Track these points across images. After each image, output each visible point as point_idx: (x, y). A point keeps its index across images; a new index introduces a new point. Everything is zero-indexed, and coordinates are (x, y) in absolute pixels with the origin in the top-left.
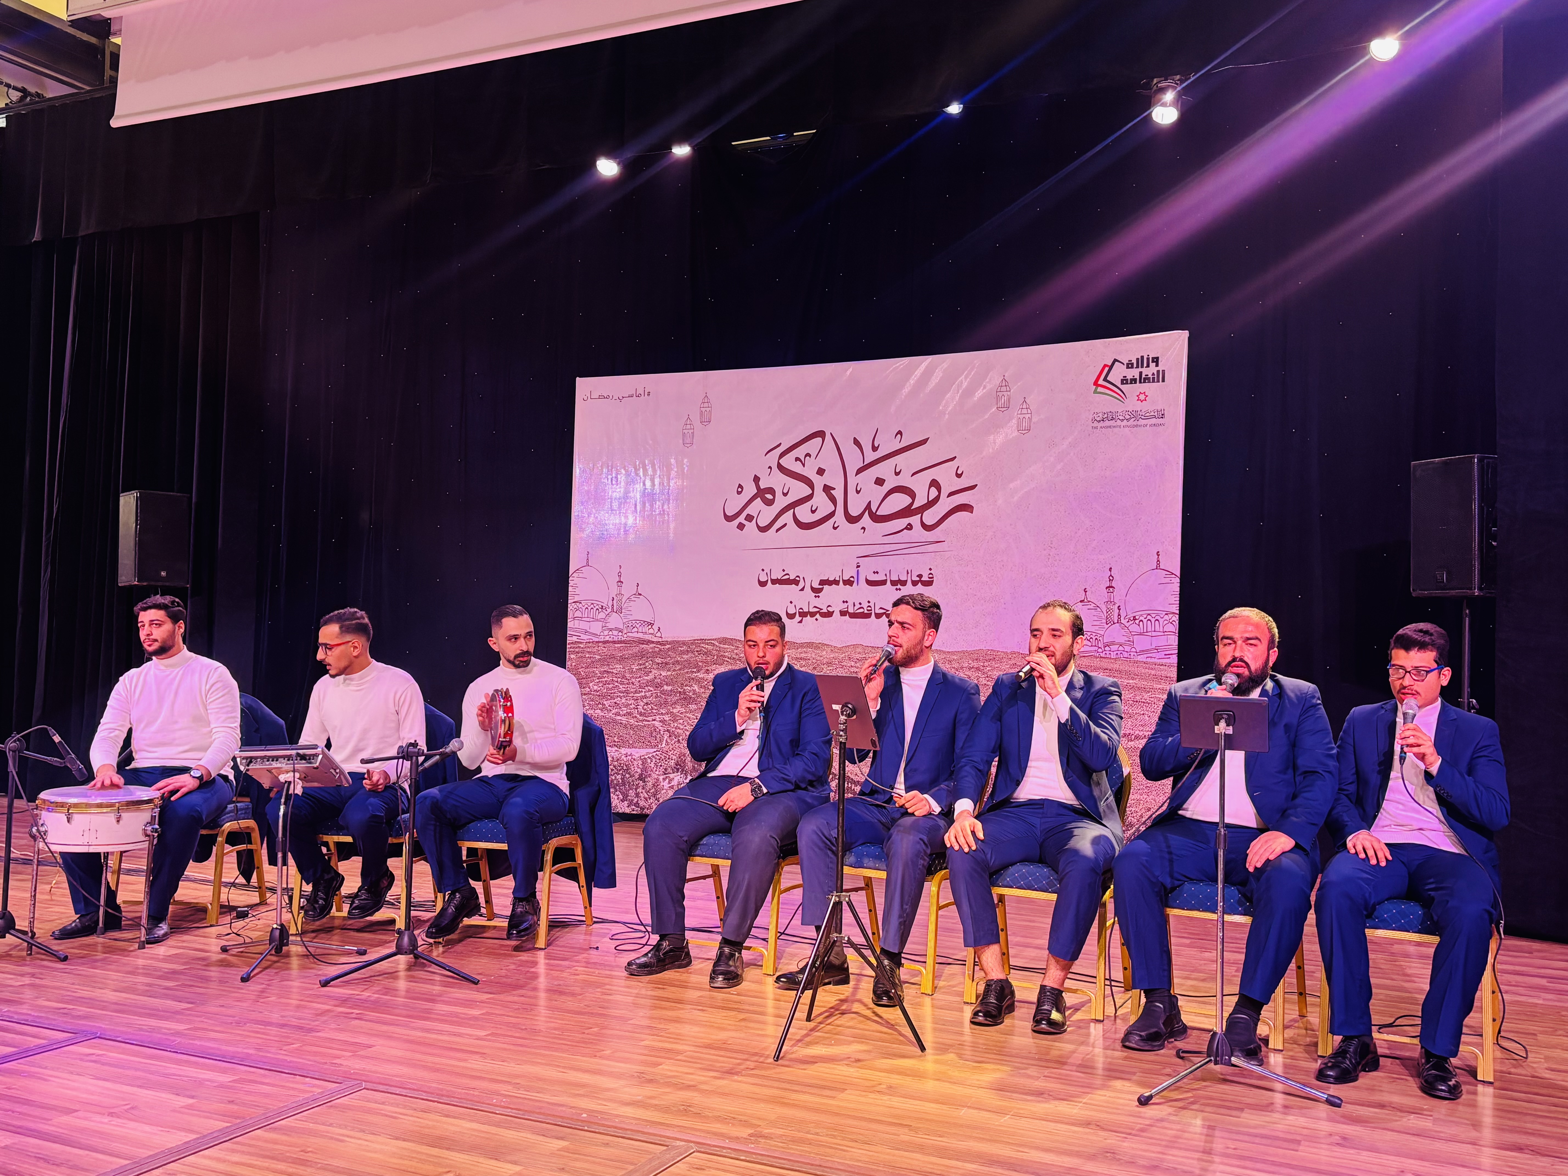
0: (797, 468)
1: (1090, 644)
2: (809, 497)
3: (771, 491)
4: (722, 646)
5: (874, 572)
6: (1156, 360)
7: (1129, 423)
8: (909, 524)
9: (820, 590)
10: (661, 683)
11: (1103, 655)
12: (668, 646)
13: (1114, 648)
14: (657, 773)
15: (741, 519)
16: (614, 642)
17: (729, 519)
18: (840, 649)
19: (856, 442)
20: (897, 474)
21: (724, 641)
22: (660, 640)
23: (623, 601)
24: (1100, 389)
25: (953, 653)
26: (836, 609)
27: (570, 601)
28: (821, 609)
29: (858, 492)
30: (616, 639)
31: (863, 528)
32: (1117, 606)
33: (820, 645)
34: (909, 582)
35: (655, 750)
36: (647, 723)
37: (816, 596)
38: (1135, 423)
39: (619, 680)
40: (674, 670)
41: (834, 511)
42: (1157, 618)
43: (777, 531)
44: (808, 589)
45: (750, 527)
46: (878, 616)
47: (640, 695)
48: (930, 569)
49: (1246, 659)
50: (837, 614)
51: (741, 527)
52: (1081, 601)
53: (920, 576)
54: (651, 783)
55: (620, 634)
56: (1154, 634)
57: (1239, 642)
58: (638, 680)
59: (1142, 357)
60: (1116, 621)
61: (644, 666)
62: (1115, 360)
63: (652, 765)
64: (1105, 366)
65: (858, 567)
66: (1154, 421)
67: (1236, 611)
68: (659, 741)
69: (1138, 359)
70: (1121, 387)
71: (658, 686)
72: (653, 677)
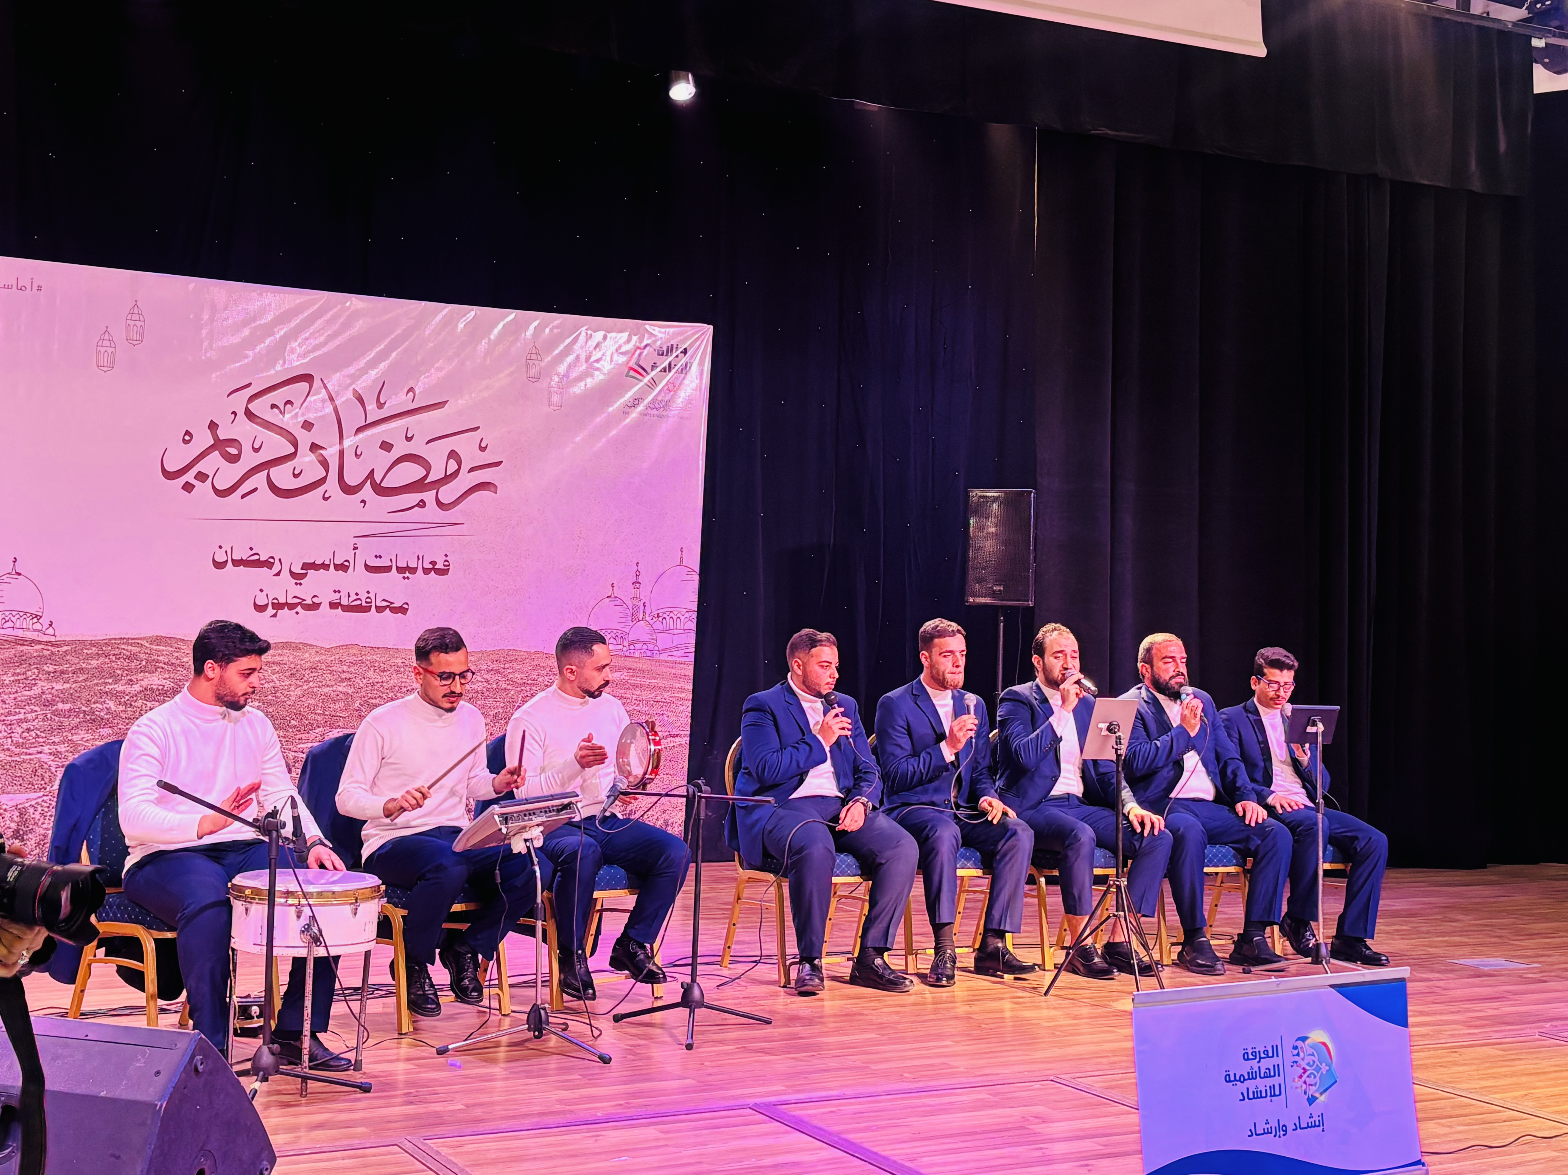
0: (272, 416)
2: (292, 456)
3: (232, 442)
4: (154, 647)
5: (376, 557)
6: (684, 351)
7: (657, 412)
8: (422, 501)
9: (303, 576)
10: (54, 700)
11: (627, 654)
12: (65, 648)
13: (638, 646)
15: (189, 477)
17: (169, 475)
18: (328, 650)
19: (356, 394)
20: (409, 439)
21: (159, 640)
22: (52, 639)
24: (630, 373)
26: (325, 600)
28: (304, 600)
29: (357, 456)
31: (363, 502)
32: (642, 602)
33: (301, 646)
34: (420, 570)
35: (41, 794)
36: (28, 757)
37: (296, 584)
38: (665, 413)
40: (75, 682)
41: (326, 477)
42: (679, 615)
43: (243, 496)
44: (285, 573)
45: (203, 489)
46: (380, 609)
47: (17, 717)
48: (446, 556)
50: (325, 607)
51: (188, 487)
52: (606, 597)
53: (434, 563)
56: (676, 632)
58: (12, 696)
60: (641, 618)
61: (24, 676)
62: (647, 345)
64: (638, 348)
65: (355, 548)
69: (668, 347)
70: (651, 373)
72: (40, 691)
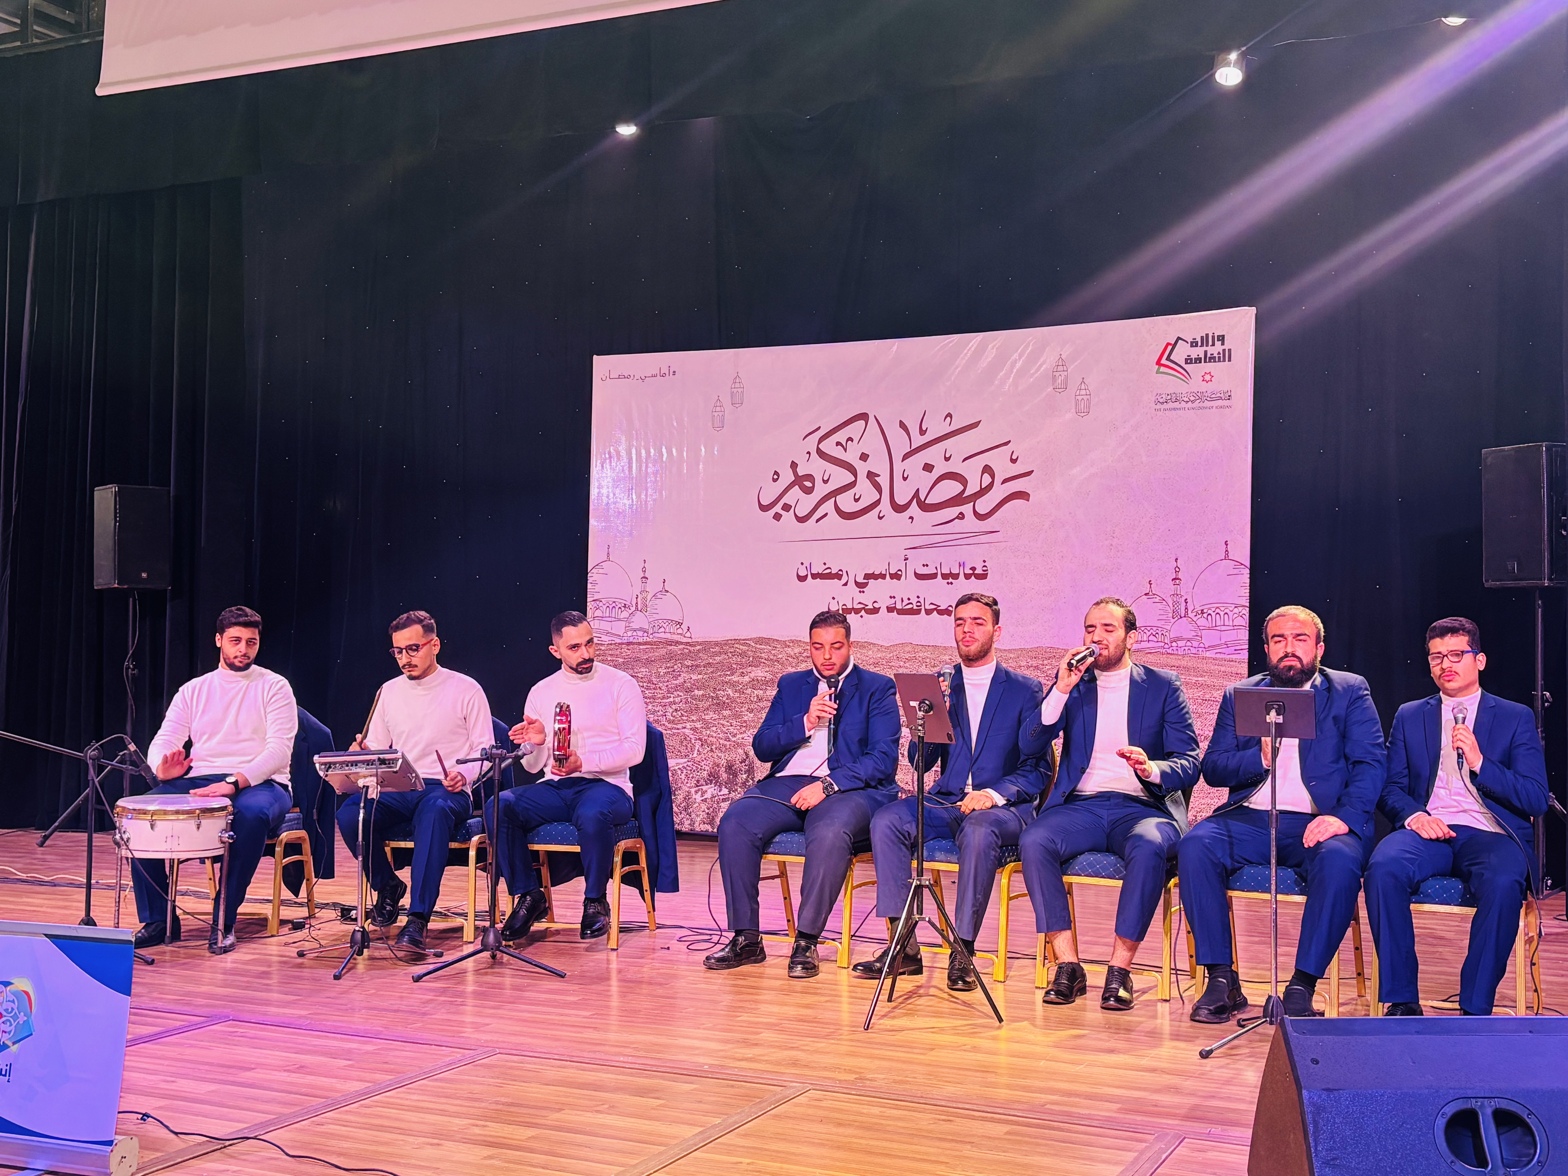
0: (838, 453)
1: (1155, 640)
2: (852, 485)
3: (810, 477)
4: (758, 646)
5: (924, 565)
6: (1222, 339)
7: (1194, 405)
8: (961, 513)
9: (866, 584)
10: (692, 688)
11: (1170, 651)
12: (698, 647)
13: (1180, 643)
14: (688, 785)
15: (778, 508)
16: (640, 644)
17: (764, 508)
18: (886, 648)
19: (902, 425)
20: (947, 459)
21: (760, 641)
22: (690, 640)
23: (649, 598)
24: (1162, 369)
25: (1010, 651)
26: (883, 605)
27: (588, 600)
28: (867, 606)
29: (905, 479)
30: (641, 640)
31: (912, 518)
32: (1183, 599)
33: (866, 644)
34: (962, 576)
35: (686, 760)
36: (677, 731)
37: (860, 592)
38: (1201, 405)
39: (645, 684)
40: (705, 674)
41: (880, 499)
42: (1226, 611)
43: (818, 521)
44: (851, 583)
45: (787, 517)
46: (928, 612)
47: (668, 700)
48: (984, 561)
49: (1297, 654)
50: (883, 610)
51: (777, 517)
52: (1146, 594)
53: (973, 569)
54: (681, 797)
55: (646, 634)
56: (1223, 628)
57: (1290, 639)
58: (665, 684)
59: (1207, 335)
60: (1183, 615)
61: (672, 669)
62: (1179, 338)
63: (683, 776)
64: (1168, 344)
65: (906, 559)
66: (1220, 403)
67: (1283, 610)
68: (690, 750)
69: (1202, 337)
70: (1185, 366)
71: (689, 691)
72: (682, 681)
